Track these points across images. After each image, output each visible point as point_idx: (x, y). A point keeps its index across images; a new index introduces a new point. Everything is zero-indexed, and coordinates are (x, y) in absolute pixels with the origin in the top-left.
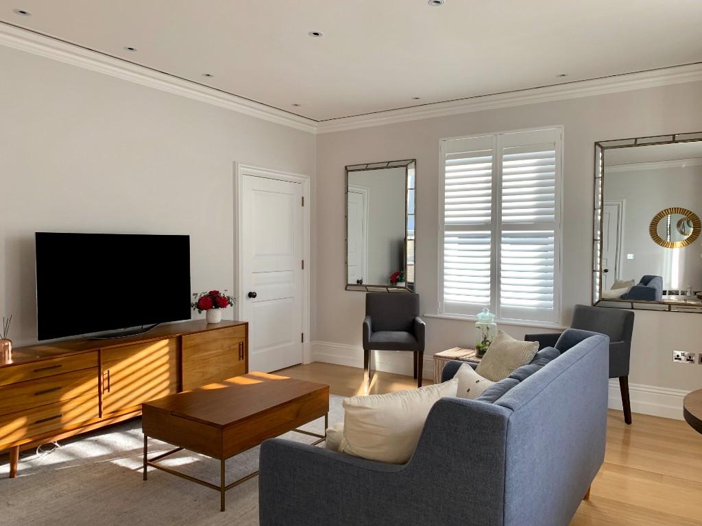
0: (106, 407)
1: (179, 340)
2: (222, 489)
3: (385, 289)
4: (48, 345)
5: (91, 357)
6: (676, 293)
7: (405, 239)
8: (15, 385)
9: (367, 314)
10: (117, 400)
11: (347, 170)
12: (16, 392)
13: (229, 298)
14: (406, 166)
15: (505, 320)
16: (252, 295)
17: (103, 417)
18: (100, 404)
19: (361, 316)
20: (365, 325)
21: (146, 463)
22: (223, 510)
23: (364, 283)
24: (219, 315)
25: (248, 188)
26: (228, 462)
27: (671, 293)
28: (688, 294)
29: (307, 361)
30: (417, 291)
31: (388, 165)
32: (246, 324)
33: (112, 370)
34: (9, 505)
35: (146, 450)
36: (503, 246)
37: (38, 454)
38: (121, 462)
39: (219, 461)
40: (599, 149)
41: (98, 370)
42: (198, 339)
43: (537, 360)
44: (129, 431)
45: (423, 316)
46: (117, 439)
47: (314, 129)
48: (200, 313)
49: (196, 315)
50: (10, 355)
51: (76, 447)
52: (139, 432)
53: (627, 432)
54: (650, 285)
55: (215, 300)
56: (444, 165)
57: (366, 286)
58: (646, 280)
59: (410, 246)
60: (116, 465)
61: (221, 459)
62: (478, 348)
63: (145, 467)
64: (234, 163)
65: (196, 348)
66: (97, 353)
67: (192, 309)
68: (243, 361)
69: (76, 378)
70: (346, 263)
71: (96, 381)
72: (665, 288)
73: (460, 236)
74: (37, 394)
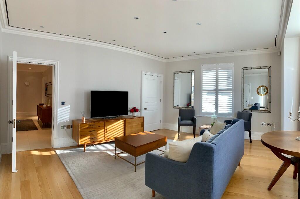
0: (106, 137)
1: (125, 121)
2: (135, 165)
3: (185, 108)
4: (93, 119)
5: (103, 123)
6: (263, 107)
7: (191, 94)
8: (86, 128)
9: (180, 115)
10: (109, 136)
11: (174, 73)
12: (86, 130)
13: (139, 109)
14: (191, 72)
15: (219, 117)
16: (145, 109)
17: (105, 140)
18: (104, 136)
19: (178, 116)
20: (179, 119)
21: (116, 154)
22: (135, 171)
23: (179, 106)
24: (136, 114)
25: (145, 78)
26: (137, 157)
27: (262, 107)
28: (266, 107)
29: (161, 128)
30: (195, 108)
31: (186, 72)
32: (144, 117)
33: (108, 127)
34: (83, 158)
35: (115, 150)
36: (219, 96)
37: (90, 147)
38: (109, 153)
39: (135, 157)
40: (243, 70)
41: (104, 127)
42: (130, 121)
43: (226, 128)
44: (111, 144)
45: (196, 116)
46: (108, 146)
47: (165, 61)
48: (131, 113)
49: (130, 114)
50: (85, 121)
51: (99, 146)
52: (114, 145)
53: (251, 145)
54: (257, 105)
55: (135, 110)
56: (202, 72)
57: (179, 107)
58: (256, 104)
59: (192, 95)
60: (108, 153)
61: (135, 156)
62: (212, 125)
63: (115, 155)
64: (141, 71)
65: (129, 123)
66: (104, 122)
67: (128, 112)
68: (142, 128)
69: (99, 128)
70: (174, 100)
71: (103, 130)
72: (260, 106)
73: (207, 93)
74: (90, 131)
